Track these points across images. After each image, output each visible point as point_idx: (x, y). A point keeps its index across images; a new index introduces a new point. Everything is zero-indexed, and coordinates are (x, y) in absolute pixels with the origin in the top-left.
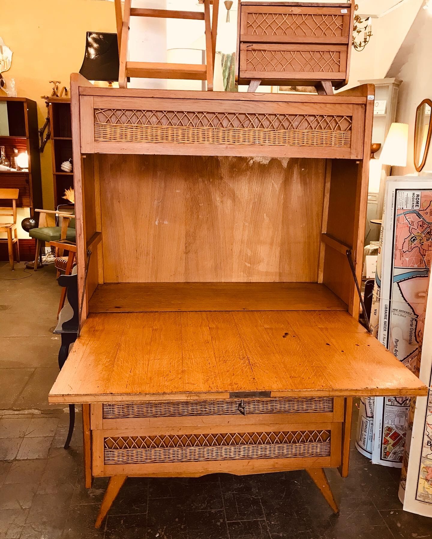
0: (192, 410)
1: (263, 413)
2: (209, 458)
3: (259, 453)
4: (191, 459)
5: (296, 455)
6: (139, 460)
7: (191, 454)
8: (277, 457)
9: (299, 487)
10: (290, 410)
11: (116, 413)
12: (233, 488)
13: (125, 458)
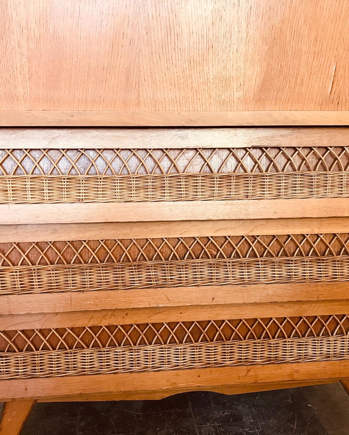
0: (149, 279)
1: (274, 283)
2: (178, 366)
3: (266, 354)
4: (147, 367)
5: (329, 357)
6: (53, 372)
7: (147, 359)
8: (297, 361)
9: (317, 413)
10: (321, 277)
11: (9, 285)
12: (213, 417)
13: (29, 368)
